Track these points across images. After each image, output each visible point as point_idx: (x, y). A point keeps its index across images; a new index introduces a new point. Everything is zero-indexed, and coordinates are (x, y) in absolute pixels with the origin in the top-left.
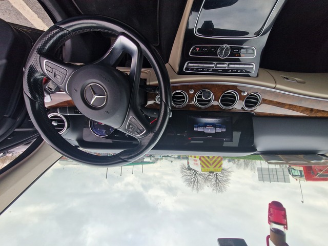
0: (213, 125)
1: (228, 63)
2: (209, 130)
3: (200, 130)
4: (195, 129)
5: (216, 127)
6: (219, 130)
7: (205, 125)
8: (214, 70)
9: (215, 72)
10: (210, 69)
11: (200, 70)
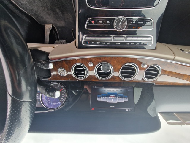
0: (116, 95)
1: (125, 36)
2: (112, 100)
3: (103, 100)
4: (99, 99)
5: (118, 97)
6: (121, 100)
7: (108, 95)
8: (112, 43)
9: (113, 45)
10: (108, 42)
11: (98, 43)
